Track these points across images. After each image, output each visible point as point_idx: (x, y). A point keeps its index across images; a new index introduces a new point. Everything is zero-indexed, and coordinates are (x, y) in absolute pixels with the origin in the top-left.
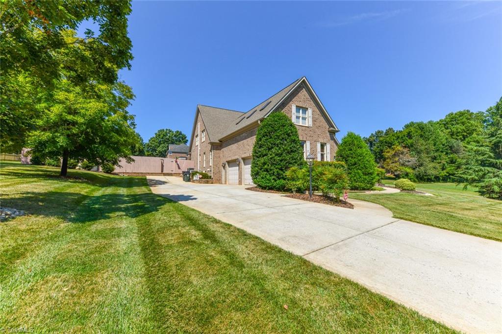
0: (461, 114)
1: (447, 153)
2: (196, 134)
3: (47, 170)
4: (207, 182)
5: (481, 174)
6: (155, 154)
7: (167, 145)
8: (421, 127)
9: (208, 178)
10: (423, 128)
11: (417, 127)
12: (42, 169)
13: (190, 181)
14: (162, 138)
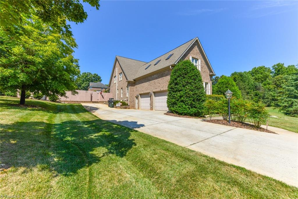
0: (261, 68)
1: (254, 90)
2: (114, 75)
3: (7, 99)
4: (126, 108)
5: (290, 103)
6: (80, 88)
7: (88, 82)
8: (241, 75)
9: (126, 105)
10: (242, 75)
11: (239, 75)
12: (3, 99)
13: (114, 107)
14: (85, 78)
